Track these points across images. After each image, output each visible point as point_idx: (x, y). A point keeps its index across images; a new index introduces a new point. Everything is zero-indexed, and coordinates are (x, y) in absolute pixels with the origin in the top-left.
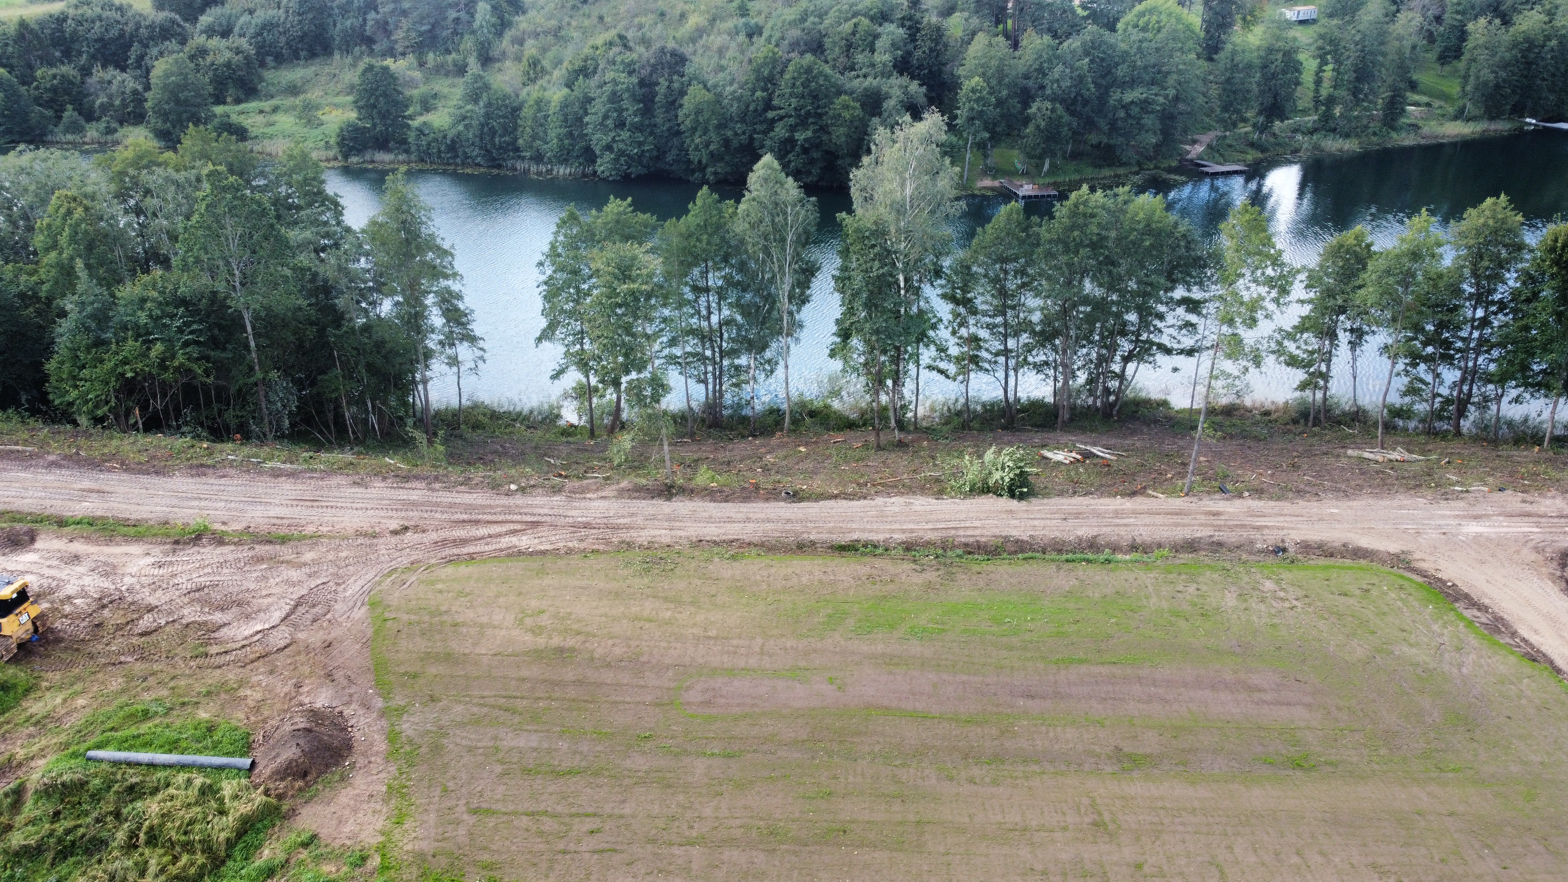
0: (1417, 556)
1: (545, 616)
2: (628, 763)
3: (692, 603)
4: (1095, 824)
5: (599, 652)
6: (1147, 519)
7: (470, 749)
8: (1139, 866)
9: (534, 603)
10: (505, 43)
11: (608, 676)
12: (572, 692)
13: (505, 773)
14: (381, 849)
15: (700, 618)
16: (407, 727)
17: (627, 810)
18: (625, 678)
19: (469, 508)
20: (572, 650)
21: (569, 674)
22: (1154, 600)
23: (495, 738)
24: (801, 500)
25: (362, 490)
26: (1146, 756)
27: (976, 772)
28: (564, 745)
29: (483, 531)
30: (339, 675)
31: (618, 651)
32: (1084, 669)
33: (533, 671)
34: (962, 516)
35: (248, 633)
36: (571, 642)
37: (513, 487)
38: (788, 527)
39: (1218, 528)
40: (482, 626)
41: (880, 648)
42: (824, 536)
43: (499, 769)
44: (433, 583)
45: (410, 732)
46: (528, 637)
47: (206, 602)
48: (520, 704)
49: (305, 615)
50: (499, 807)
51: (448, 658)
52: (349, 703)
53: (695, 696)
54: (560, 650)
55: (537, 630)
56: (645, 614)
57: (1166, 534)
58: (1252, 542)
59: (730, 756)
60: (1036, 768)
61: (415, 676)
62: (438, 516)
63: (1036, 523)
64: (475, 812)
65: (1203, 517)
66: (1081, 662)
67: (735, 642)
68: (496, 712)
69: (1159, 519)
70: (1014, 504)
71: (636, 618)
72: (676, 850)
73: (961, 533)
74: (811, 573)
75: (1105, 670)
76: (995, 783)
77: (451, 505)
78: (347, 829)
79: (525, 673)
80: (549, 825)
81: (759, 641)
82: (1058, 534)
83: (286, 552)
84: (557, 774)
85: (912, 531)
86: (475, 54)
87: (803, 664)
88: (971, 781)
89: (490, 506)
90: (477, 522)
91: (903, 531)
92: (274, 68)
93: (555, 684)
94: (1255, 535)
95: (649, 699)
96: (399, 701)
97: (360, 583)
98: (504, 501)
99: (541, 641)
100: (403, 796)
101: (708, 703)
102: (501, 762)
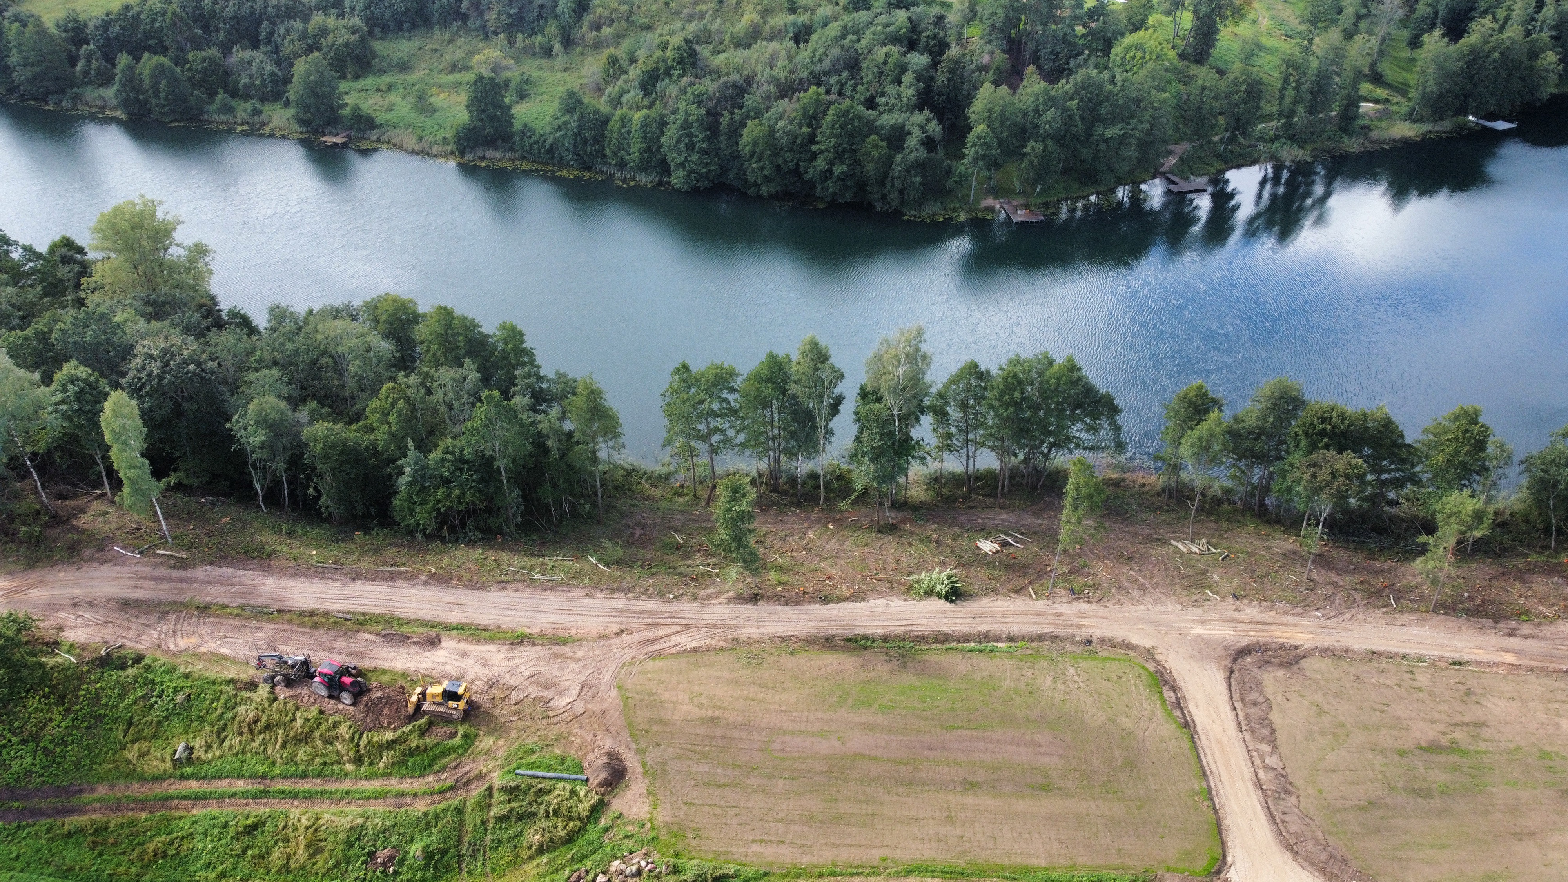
0: (1159, 651)
1: (703, 697)
2: (749, 782)
3: (773, 688)
4: (948, 817)
5: (731, 720)
6: (1020, 619)
7: (679, 772)
8: (961, 837)
9: (697, 688)
10: (584, 29)
11: (736, 734)
12: (721, 742)
13: (696, 785)
14: (650, 820)
15: (777, 698)
16: (649, 759)
17: (750, 804)
18: (744, 735)
19: (652, 614)
20: (718, 718)
21: (719, 732)
22: (1008, 682)
23: (689, 766)
24: (829, 602)
25: (591, 600)
26: (977, 783)
27: (900, 790)
28: (720, 771)
29: (661, 632)
30: (612, 729)
31: (740, 719)
32: (959, 732)
33: (701, 730)
34: (916, 615)
35: (564, 704)
36: (717, 714)
37: (671, 596)
38: (821, 624)
39: (1057, 625)
40: (674, 703)
41: (863, 719)
42: (840, 632)
43: (693, 783)
44: (645, 673)
45: (651, 762)
46: (696, 710)
47: (537, 683)
48: (698, 748)
49: (588, 693)
50: (696, 801)
51: (660, 721)
52: (620, 746)
53: (776, 746)
54: (712, 718)
55: (700, 706)
56: (751, 695)
57: (1027, 630)
58: (1074, 636)
59: (793, 779)
60: (927, 788)
61: (647, 731)
62: (635, 620)
63: (958, 621)
64: (686, 803)
65: (1051, 617)
66: (958, 728)
67: (794, 714)
68: (688, 753)
69: (1026, 619)
70: (947, 606)
71: (747, 698)
72: (772, 825)
73: (915, 628)
74: (832, 664)
75: (969, 733)
76: (908, 796)
77: (642, 612)
78: (634, 810)
79: (698, 731)
80: (718, 811)
81: (806, 713)
82: (967, 629)
83: (566, 650)
84: (719, 786)
85: (888, 627)
86: (558, 39)
87: (826, 728)
88: (898, 794)
89: (661, 612)
90: (656, 625)
91: (883, 627)
92: (382, 39)
93: (713, 738)
94: (1076, 631)
95: (756, 747)
96: (643, 745)
97: (610, 673)
98: (667, 607)
99: (703, 712)
100: (654, 795)
101: (782, 750)
102: (693, 779)
